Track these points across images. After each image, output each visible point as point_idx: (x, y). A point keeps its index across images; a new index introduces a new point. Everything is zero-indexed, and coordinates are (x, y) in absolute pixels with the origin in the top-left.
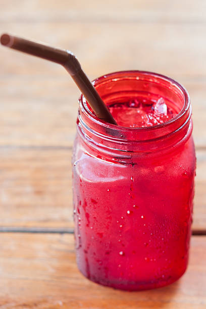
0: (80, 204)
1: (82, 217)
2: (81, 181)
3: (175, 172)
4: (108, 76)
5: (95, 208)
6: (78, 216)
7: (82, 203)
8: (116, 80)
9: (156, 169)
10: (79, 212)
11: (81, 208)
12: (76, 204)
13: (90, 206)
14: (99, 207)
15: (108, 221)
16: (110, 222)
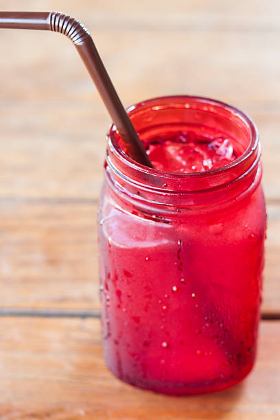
0: (109, 277)
1: (111, 295)
2: (110, 246)
3: (238, 234)
4: (147, 103)
5: (129, 283)
6: (106, 294)
7: (112, 276)
8: (157, 108)
10: (107, 289)
11: (110, 284)
12: (104, 278)
13: (123, 280)
14: (134, 281)
15: (147, 300)
16: (149, 303)
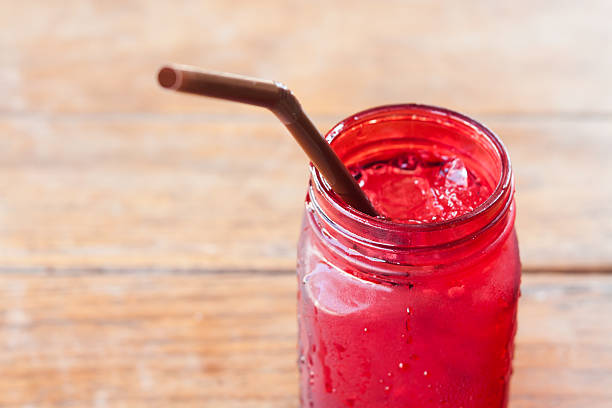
0: (314, 349)
1: (316, 370)
2: (316, 312)
3: (484, 295)
4: (361, 117)
5: (341, 359)
6: (309, 368)
7: (318, 349)
8: (374, 121)
9: (450, 292)
10: (311, 362)
11: (315, 357)
12: (306, 350)
13: (333, 355)
14: (348, 356)
15: (364, 379)
16: (368, 382)
